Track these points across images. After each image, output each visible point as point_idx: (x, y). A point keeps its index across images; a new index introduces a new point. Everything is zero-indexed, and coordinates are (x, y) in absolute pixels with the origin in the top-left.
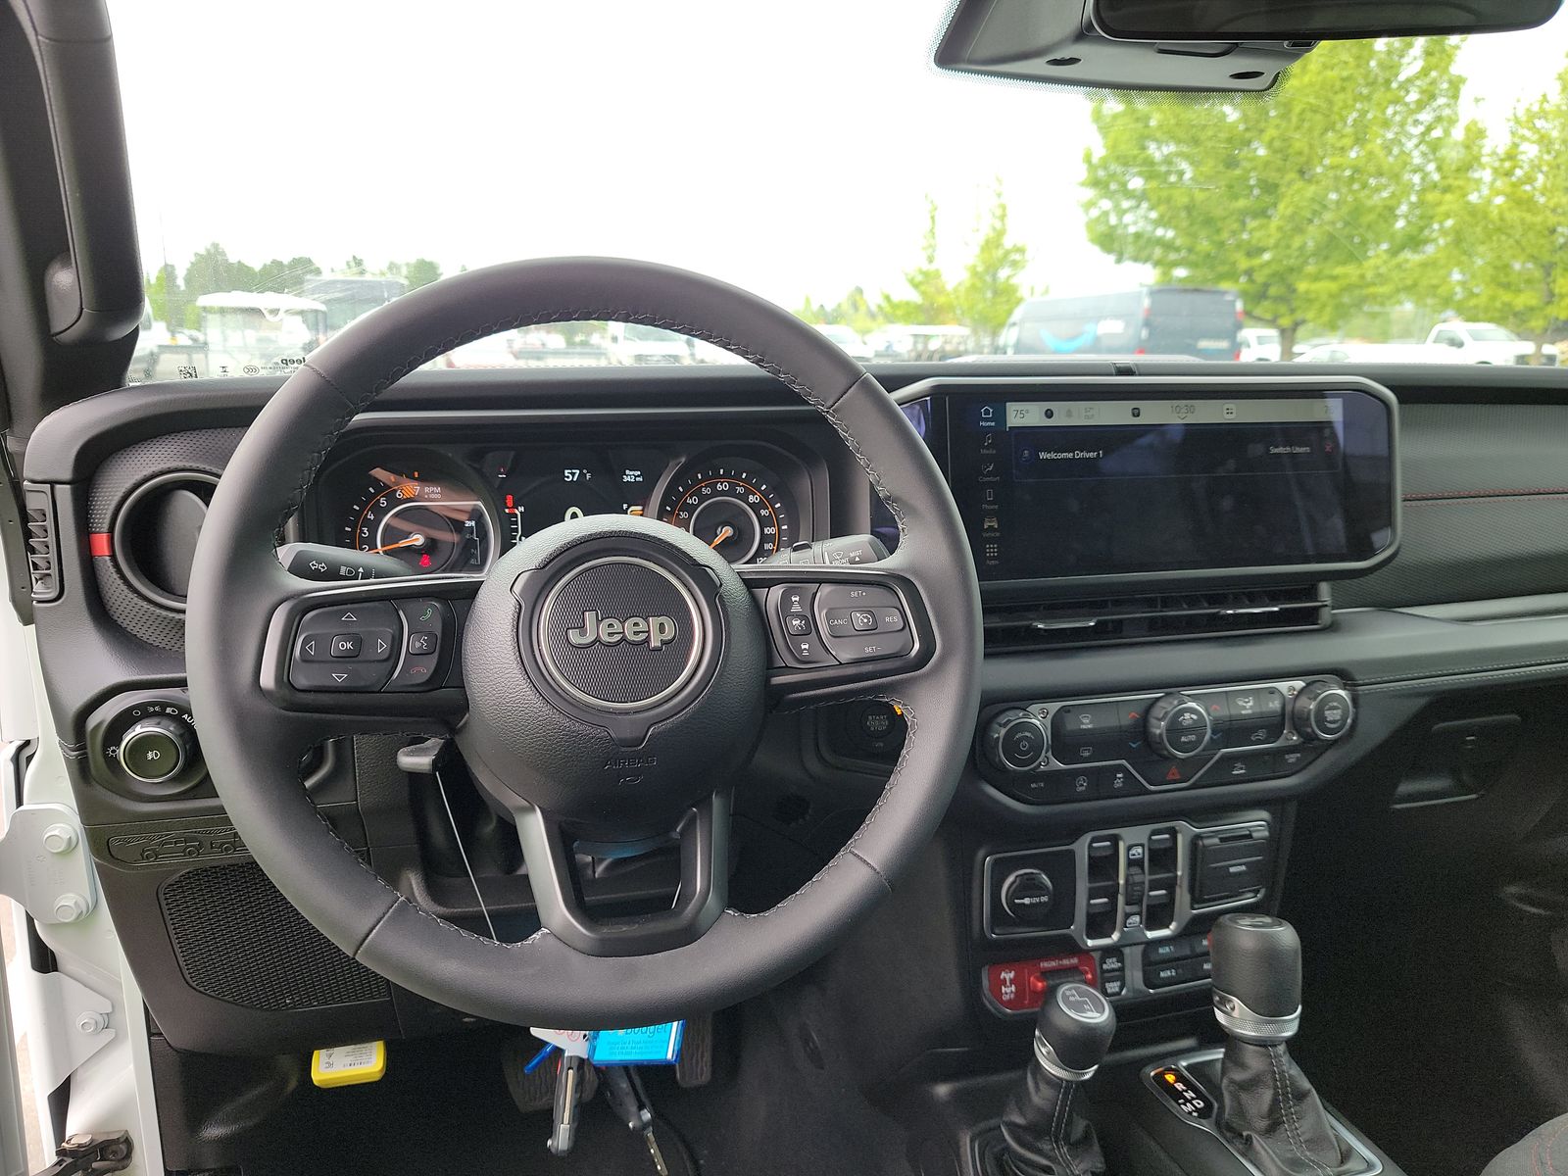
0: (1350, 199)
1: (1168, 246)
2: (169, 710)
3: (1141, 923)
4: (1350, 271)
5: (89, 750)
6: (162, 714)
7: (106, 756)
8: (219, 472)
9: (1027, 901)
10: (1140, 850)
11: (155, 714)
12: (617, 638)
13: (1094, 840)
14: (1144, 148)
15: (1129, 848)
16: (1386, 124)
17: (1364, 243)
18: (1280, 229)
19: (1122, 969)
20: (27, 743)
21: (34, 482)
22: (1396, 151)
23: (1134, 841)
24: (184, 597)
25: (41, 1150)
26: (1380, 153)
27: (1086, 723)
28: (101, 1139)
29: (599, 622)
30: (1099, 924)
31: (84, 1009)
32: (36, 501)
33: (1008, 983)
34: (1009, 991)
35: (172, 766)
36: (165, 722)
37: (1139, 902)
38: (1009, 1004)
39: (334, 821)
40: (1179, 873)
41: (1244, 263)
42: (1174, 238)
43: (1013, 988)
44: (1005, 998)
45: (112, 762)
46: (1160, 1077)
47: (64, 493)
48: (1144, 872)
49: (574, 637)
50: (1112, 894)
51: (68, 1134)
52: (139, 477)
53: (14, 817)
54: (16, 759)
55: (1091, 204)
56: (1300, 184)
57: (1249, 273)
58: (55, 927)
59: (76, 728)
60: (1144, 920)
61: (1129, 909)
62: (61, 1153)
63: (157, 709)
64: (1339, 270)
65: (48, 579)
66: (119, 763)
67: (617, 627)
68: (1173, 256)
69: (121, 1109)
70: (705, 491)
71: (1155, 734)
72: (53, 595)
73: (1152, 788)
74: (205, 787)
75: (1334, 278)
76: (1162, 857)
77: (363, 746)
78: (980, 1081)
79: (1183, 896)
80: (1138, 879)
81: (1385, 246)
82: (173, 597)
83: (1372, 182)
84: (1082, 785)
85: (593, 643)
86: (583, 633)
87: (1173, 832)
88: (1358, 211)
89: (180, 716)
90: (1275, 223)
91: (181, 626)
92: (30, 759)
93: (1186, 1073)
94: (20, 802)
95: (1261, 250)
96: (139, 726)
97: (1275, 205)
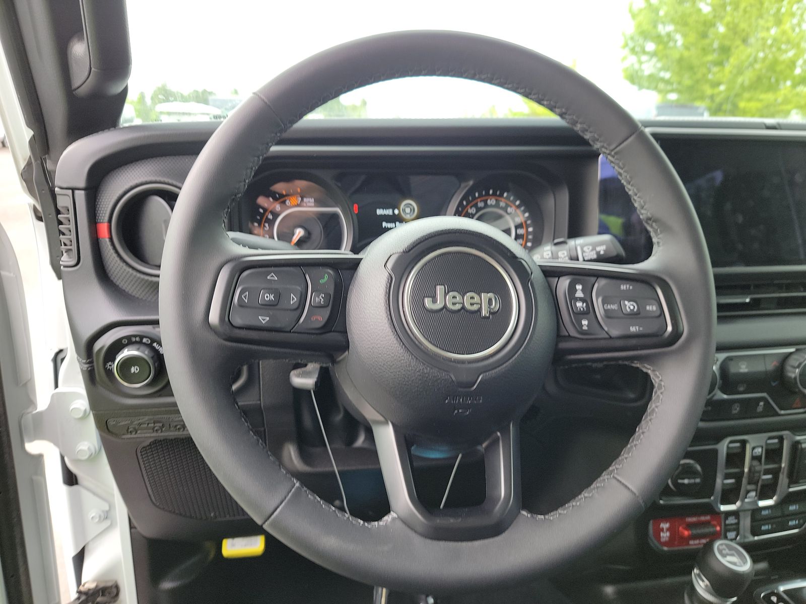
0: (770, 56)
1: (667, 82)
2: (145, 340)
3: (756, 496)
4: (769, 97)
5: (95, 364)
6: (141, 342)
7: (105, 369)
8: (179, 184)
9: (686, 481)
10: (760, 450)
11: (136, 342)
12: (458, 307)
13: (731, 442)
14: (655, 26)
15: (754, 448)
16: (793, 15)
17: (777, 81)
18: (731, 72)
19: (738, 524)
20: (61, 351)
21: (61, 188)
22: (797, 30)
23: (756, 445)
24: (158, 267)
25: (68, 590)
26: (790, 31)
27: (744, 368)
28: (102, 585)
29: (446, 294)
30: (729, 496)
31: (93, 508)
32: (64, 201)
33: (665, 530)
34: (665, 536)
35: (146, 377)
36: (143, 348)
37: (756, 483)
38: (665, 544)
39: (247, 413)
40: (783, 465)
41: (709, 91)
42: (671, 78)
43: (668, 534)
44: (663, 540)
45: (109, 373)
46: (768, 597)
47: (80, 196)
48: (761, 464)
49: (428, 302)
50: (739, 477)
51: (83, 582)
52: (127, 186)
53: (53, 396)
54: (55, 360)
55: (624, 59)
56: (742, 47)
57: (712, 98)
58: (76, 461)
59: (87, 349)
60: (758, 494)
61: (750, 487)
62: (79, 592)
63: (138, 339)
64: (763, 96)
65: (70, 253)
66: (113, 374)
67: (459, 298)
68: (669, 88)
69: (113, 568)
70: (481, 204)
71: (790, 378)
72: (73, 262)
73: (783, 412)
74: (166, 390)
75: (760, 101)
76: (773, 454)
77: (266, 367)
78: (633, 585)
79: (783, 479)
80: (758, 468)
81: (789, 83)
82: (148, 266)
83: (783, 47)
84: (736, 409)
85: (442, 309)
86: (434, 301)
87: (781, 439)
88: (775, 62)
89: (152, 344)
90: (728, 68)
91: (155, 287)
92: (63, 360)
93: (785, 597)
94: (56, 386)
95: (718, 84)
96: (126, 350)
97: (728, 59)
